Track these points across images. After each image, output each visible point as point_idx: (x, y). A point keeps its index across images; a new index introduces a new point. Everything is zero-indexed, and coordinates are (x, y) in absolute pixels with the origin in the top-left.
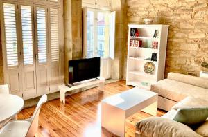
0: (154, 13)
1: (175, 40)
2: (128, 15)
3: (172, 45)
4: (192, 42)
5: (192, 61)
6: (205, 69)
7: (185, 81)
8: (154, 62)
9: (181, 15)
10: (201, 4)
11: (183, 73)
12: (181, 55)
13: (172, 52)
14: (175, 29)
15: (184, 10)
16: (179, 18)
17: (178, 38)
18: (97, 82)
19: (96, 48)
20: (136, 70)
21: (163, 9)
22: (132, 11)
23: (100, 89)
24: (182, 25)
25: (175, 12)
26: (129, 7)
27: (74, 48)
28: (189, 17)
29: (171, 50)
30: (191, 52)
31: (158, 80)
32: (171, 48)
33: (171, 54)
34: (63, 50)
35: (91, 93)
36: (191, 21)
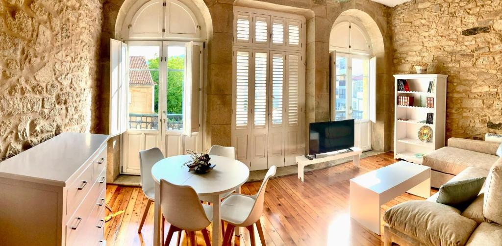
0: (428, 58)
1: (456, 95)
2: (395, 61)
3: (452, 102)
4: (475, 98)
5: (477, 121)
6: (491, 130)
7: (469, 147)
8: (430, 125)
9: (461, 62)
10: (482, 48)
11: (468, 138)
12: (464, 115)
13: (454, 111)
14: (455, 80)
15: (463, 55)
16: (458, 66)
17: (459, 92)
18: (350, 154)
19: (351, 108)
20: (407, 137)
21: (439, 53)
22: (399, 55)
23: (354, 164)
24: (463, 75)
25: (454, 58)
26: (395, 51)
27: (317, 107)
28: (470, 64)
29: (452, 108)
30: (475, 110)
31: (437, 148)
32: (451, 105)
33: (452, 113)
34: (303, 110)
35: (341, 169)
36: (472, 70)
